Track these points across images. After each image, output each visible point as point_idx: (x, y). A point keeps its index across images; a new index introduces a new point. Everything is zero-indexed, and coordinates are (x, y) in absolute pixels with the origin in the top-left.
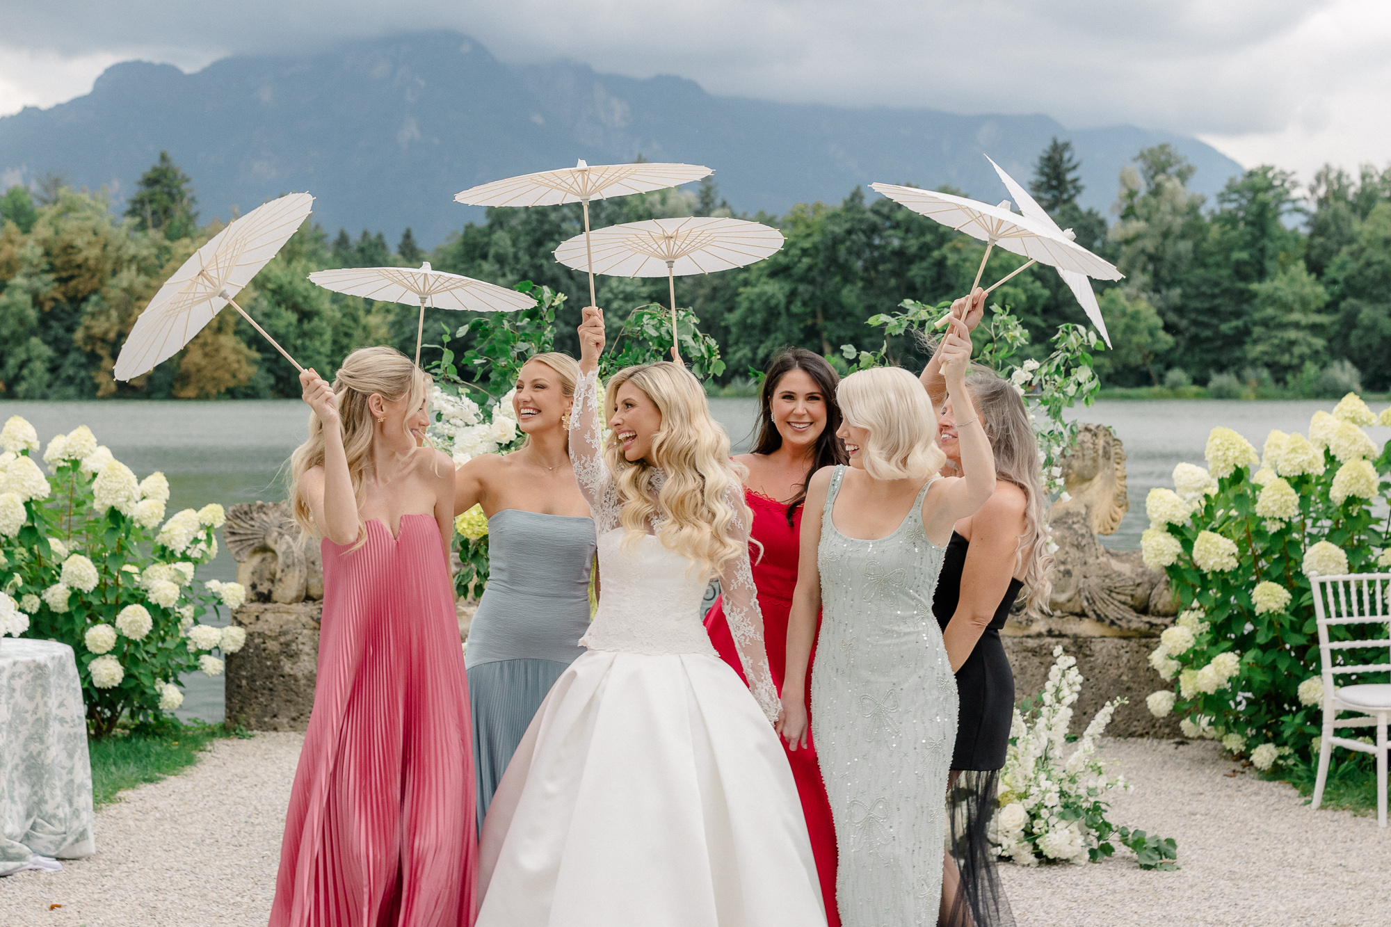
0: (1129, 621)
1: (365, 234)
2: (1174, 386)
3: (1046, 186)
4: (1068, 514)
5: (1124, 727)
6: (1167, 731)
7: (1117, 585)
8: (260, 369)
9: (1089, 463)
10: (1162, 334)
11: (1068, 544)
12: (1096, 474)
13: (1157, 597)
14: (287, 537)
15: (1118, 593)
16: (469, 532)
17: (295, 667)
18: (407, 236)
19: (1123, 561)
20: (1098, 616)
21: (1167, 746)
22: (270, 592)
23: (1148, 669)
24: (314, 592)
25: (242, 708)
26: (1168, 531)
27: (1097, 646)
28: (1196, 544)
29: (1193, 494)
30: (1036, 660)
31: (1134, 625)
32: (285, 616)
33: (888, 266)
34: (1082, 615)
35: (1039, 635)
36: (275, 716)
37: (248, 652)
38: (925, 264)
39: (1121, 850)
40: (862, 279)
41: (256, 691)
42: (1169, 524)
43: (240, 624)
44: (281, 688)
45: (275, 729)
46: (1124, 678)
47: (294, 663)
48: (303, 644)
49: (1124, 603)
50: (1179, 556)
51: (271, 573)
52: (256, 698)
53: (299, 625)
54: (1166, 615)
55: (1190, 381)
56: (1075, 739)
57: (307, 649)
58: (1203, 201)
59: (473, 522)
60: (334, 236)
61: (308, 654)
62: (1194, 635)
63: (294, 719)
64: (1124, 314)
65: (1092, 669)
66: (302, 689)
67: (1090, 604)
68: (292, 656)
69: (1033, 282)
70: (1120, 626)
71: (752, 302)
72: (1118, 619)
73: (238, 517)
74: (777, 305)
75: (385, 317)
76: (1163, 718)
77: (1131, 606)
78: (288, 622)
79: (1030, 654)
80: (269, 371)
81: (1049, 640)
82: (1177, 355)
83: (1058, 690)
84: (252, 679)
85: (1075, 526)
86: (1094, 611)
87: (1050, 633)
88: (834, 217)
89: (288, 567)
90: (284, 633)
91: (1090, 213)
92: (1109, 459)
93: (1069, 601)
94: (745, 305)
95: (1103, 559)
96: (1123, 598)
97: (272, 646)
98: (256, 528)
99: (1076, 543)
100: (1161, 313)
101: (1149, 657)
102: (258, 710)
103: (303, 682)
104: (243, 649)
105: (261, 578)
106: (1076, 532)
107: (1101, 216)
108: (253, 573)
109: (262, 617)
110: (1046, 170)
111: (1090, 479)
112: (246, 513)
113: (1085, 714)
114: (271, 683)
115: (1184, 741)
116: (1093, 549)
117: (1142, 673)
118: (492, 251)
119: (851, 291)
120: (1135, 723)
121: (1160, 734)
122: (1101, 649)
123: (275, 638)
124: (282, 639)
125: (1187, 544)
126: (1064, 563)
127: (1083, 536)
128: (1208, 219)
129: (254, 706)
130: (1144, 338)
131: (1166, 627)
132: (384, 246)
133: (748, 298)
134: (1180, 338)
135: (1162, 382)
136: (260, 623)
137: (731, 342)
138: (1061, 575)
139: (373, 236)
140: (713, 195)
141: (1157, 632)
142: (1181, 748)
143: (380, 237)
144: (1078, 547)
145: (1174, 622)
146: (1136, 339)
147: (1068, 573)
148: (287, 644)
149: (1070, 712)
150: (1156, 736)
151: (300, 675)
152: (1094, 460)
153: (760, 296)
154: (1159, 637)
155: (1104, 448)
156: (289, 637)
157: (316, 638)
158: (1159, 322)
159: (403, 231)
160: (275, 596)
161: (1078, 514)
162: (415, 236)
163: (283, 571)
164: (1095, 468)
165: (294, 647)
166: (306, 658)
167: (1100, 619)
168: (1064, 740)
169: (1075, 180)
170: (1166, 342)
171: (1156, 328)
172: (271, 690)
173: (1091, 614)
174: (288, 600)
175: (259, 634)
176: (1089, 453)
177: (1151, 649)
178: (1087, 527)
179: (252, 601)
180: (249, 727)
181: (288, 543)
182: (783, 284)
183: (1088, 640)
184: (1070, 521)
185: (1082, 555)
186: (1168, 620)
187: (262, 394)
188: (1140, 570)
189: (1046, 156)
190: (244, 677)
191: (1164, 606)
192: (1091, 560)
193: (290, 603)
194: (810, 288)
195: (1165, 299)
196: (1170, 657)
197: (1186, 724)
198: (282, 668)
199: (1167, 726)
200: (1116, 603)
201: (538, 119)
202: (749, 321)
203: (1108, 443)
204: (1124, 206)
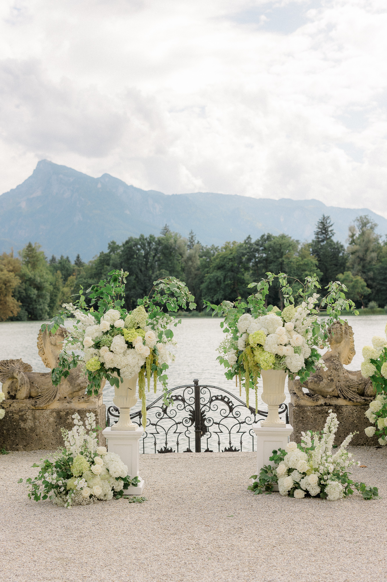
0: (357, 399)
1: (62, 257)
2: (372, 308)
3: (320, 233)
4: (331, 356)
5: (355, 441)
6: (373, 443)
7: (352, 384)
8: (22, 309)
9: (340, 336)
10: (366, 288)
11: (332, 368)
12: (342, 341)
13: (367, 389)
14: (22, 373)
15: (352, 388)
16: (91, 368)
17: (25, 425)
18: (78, 257)
19: (353, 375)
20: (344, 397)
21: (373, 449)
22: (15, 395)
23: (365, 418)
24: (33, 394)
25: (4, 442)
26: (371, 362)
27: (344, 409)
28: (382, 367)
29: (380, 348)
30: (320, 415)
31: (359, 400)
32: (21, 404)
33: (262, 264)
34: (338, 397)
35: (321, 405)
36: (17, 445)
37: (6, 419)
38: (276, 264)
39: (355, 492)
40: (252, 270)
41: (10, 435)
42: (371, 359)
43: (3, 408)
44: (20, 433)
45: (18, 450)
46: (355, 422)
47: (25, 423)
48: (29, 415)
49: (354, 392)
50: (375, 372)
51: (15, 387)
52: (10, 437)
53: (27, 408)
54: (371, 396)
55: (378, 306)
56: (336, 447)
57: (30, 417)
58: (381, 237)
59: (93, 364)
60: (49, 258)
61: (31, 420)
62: (382, 404)
63: (25, 446)
64: (352, 281)
65: (342, 418)
66: (28, 434)
67: (341, 392)
68: (24, 421)
69: (317, 269)
70: (353, 401)
71: (210, 279)
72: (352, 398)
73: (2, 365)
74: (220, 280)
75: (70, 289)
76: (371, 437)
77: (357, 393)
78: (22, 406)
79: (318, 413)
80: (26, 310)
81: (325, 407)
82: (372, 297)
83: (329, 428)
84: (8, 430)
85: (334, 361)
86: (343, 395)
87: (326, 404)
88: (241, 246)
89: (22, 384)
90: (22, 411)
91: (337, 243)
92: (347, 334)
93: (333, 391)
94: (208, 281)
95: (346, 374)
96: (354, 389)
97: (16, 416)
98: (10, 370)
99: (335, 368)
100: (366, 281)
101: (365, 413)
102: (10, 442)
103: (28, 431)
104: (4, 418)
105: (12, 389)
106: (335, 364)
107: (342, 244)
108: (8, 388)
109: (12, 405)
110: (321, 227)
111: (340, 342)
112: (5, 364)
113: (340, 436)
114: (16, 431)
115: (379, 447)
116: (342, 370)
117: (362, 420)
118: (111, 262)
119: (248, 274)
120: (360, 440)
121: (370, 444)
122: (346, 410)
123: (17, 414)
124: (20, 414)
125: (378, 368)
126: (330, 376)
127: (338, 365)
128: (382, 244)
129: (9, 441)
130: (360, 290)
131: (371, 401)
132: (69, 262)
133: (209, 278)
134: (373, 290)
135: (366, 306)
136: (11, 407)
137: (203, 295)
138: (329, 381)
139: (65, 258)
140: (194, 239)
141: (368, 403)
142: (379, 449)
143: (68, 258)
144: (336, 369)
145: (374, 399)
146: (357, 290)
147: (332, 380)
148: (22, 416)
149: (334, 436)
150: (368, 445)
151: (27, 428)
152: (341, 335)
153: (213, 277)
154: (369, 405)
155: (345, 330)
156: (23, 413)
157: (34, 413)
158: (365, 284)
159: (76, 255)
160: (17, 397)
161: (336, 356)
162: (81, 257)
163: (20, 386)
164: (342, 338)
165: (25, 417)
166: (30, 421)
167: (345, 398)
168: (332, 447)
169: (332, 230)
170: (368, 291)
171: (364, 286)
172: (16, 434)
173: (341, 396)
174: (23, 398)
175: (11, 412)
176: (339, 332)
177: (366, 410)
178: (339, 362)
179: (8, 399)
180: (7, 449)
181: (22, 375)
182: (222, 272)
183: (341, 407)
184: (332, 359)
185: (337, 372)
186: (372, 398)
187: (23, 319)
188: (361, 378)
189: (320, 221)
190: (5, 429)
191: (370, 392)
192: (341, 375)
193: (23, 399)
194: (233, 273)
195: (367, 276)
196: (373, 413)
197: (380, 441)
198: (20, 425)
199: (373, 441)
200: (351, 392)
201: (128, 212)
202: (210, 287)
203: (346, 328)
204: (351, 240)
